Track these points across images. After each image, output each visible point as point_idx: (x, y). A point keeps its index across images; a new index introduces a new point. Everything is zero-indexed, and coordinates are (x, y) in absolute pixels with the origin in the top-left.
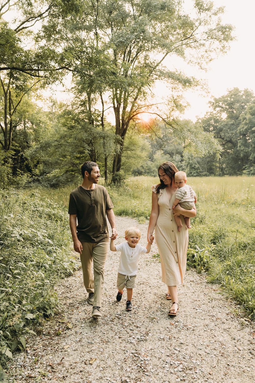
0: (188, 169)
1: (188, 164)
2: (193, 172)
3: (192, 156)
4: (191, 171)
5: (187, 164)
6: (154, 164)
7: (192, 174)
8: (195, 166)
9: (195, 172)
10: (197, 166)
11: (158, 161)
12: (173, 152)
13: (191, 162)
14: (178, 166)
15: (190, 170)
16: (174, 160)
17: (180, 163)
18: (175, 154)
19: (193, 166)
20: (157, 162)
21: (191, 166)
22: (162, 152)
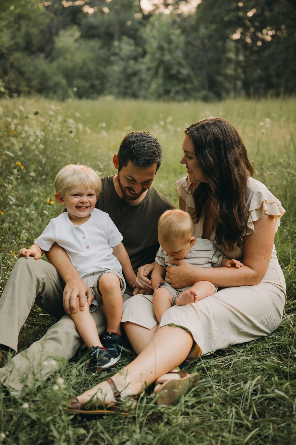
0: (160, 81)
1: (158, 67)
2: (174, 90)
3: (170, 42)
4: (169, 87)
5: (154, 65)
6: (55, 65)
7: (172, 94)
8: (179, 72)
9: (179, 88)
10: (185, 71)
11: (69, 57)
12: (111, 29)
13: (167, 57)
14: (129, 71)
15: (165, 85)
16: (115, 54)
17: (132, 62)
18: (116, 35)
19: (174, 71)
20: (65, 59)
21: (168, 69)
22: (77, 34)
